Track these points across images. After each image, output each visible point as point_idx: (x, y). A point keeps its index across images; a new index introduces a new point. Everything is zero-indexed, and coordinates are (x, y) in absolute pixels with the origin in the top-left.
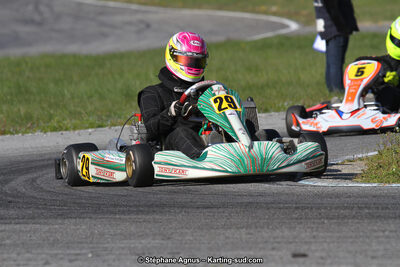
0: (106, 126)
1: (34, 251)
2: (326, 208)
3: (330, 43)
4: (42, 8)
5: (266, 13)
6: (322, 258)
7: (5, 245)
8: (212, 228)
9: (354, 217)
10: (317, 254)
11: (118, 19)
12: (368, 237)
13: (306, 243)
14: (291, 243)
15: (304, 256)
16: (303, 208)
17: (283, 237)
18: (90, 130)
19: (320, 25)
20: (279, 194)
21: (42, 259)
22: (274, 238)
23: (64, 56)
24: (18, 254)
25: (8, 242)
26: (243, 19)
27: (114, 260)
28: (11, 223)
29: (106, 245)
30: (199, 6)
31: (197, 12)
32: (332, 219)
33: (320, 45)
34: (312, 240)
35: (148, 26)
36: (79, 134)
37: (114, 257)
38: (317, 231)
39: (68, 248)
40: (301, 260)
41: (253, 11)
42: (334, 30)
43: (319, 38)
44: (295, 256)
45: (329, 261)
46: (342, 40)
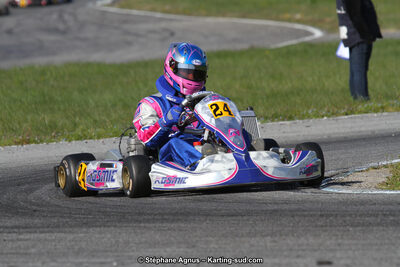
1: (59, 260)
2: (350, 215)
3: (354, 50)
4: (66, 17)
5: (290, 20)
6: (347, 265)
7: (30, 254)
8: (237, 236)
9: (378, 224)
10: (343, 262)
11: (143, 27)
12: (394, 245)
13: (331, 250)
14: (315, 250)
15: (329, 263)
16: (328, 216)
17: (308, 245)
19: (343, 32)
20: (304, 202)
22: (299, 245)
23: (88, 65)
24: (43, 263)
25: (33, 250)
26: (267, 27)
28: (36, 232)
29: (131, 254)
30: (224, 15)
31: (221, 20)
32: (357, 226)
33: (344, 52)
34: (338, 248)
35: (172, 34)
36: (103, 143)
38: (342, 238)
39: (93, 256)
41: (277, 19)
42: (357, 38)
43: (342, 45)
44: (320, 263)
46: (365, 46)
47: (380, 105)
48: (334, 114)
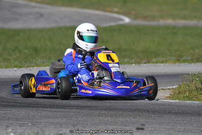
0: (24, 67)
5: (110, 12)
6: (152, 131)
8: (92, 116)
10: (149, 129)
12: (175, 123)
14: (135, 124)
17: (130, 121)
18: (15, 69)
21: (5, 125)
22: (126, 121)
27: (43, 127)
29: (37, 121)
30: (72, 6)
32: (155, 114)
35: (42, 15)
36: (9, 70)
37: (43, 126)
38: (148, 119)
39: (17, 121)
40: (141, 131)
41: (103, 10)
44: (138, 129)
45: (156, 132)
47: (164, 59)
48: (139, 63)
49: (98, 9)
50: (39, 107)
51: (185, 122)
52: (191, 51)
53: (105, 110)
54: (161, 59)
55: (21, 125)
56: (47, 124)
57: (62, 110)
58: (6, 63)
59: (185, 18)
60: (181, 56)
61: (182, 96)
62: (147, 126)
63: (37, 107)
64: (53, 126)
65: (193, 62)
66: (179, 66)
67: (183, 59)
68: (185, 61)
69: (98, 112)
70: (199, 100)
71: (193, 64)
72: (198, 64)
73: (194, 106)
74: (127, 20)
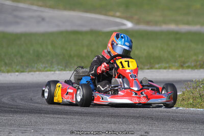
0: (26, 72)
8: (95, 123)
12: (179, 131)
18: (17, 73)
21: (7, 131)
29: (40, 127)
35: (43, 19)
36: (11, 75)
38: (152, 127)
39: (19, 127)
47: (167, 65)
48: (142, 69)
49: (100, 13)
50: (41, 114)
51: (189, 130)
52: (194, 58)
53: (108, 116)
54: (164, 65)
55: (24, 131)
56: (50, 130)
57: (65, 116)
58: (7, 68)
59: (188, 23)
60: (184, 63)
61: (186, 103)
62: (151, 134)
63: (39, 113)
64: (56, 133)
65: (197, 69)
66: (182, 72)
67: (187, 65)
68: (188, 67)
69: (101, 119)
70: (203, 108)
71: (196, 70)
72: (202, 70)
73: (198, 114)
74: (129, 25)
